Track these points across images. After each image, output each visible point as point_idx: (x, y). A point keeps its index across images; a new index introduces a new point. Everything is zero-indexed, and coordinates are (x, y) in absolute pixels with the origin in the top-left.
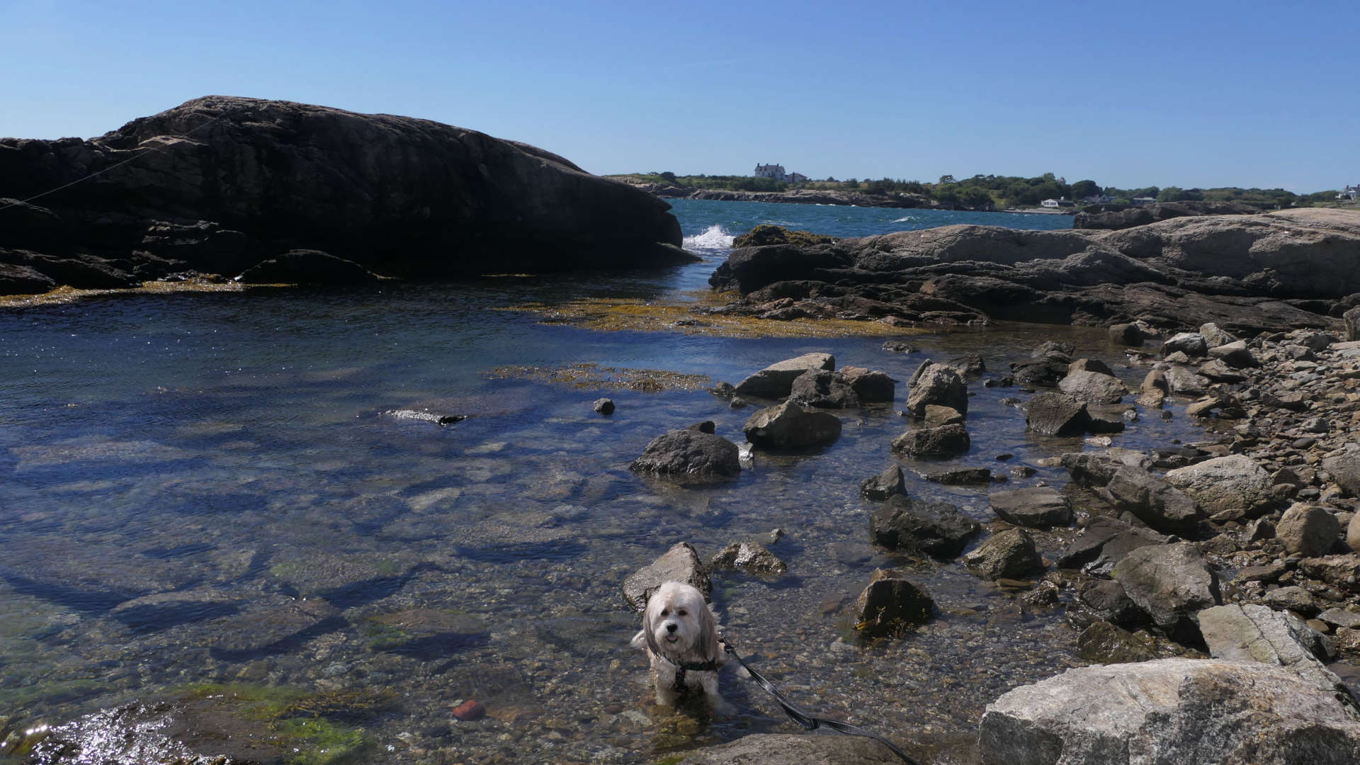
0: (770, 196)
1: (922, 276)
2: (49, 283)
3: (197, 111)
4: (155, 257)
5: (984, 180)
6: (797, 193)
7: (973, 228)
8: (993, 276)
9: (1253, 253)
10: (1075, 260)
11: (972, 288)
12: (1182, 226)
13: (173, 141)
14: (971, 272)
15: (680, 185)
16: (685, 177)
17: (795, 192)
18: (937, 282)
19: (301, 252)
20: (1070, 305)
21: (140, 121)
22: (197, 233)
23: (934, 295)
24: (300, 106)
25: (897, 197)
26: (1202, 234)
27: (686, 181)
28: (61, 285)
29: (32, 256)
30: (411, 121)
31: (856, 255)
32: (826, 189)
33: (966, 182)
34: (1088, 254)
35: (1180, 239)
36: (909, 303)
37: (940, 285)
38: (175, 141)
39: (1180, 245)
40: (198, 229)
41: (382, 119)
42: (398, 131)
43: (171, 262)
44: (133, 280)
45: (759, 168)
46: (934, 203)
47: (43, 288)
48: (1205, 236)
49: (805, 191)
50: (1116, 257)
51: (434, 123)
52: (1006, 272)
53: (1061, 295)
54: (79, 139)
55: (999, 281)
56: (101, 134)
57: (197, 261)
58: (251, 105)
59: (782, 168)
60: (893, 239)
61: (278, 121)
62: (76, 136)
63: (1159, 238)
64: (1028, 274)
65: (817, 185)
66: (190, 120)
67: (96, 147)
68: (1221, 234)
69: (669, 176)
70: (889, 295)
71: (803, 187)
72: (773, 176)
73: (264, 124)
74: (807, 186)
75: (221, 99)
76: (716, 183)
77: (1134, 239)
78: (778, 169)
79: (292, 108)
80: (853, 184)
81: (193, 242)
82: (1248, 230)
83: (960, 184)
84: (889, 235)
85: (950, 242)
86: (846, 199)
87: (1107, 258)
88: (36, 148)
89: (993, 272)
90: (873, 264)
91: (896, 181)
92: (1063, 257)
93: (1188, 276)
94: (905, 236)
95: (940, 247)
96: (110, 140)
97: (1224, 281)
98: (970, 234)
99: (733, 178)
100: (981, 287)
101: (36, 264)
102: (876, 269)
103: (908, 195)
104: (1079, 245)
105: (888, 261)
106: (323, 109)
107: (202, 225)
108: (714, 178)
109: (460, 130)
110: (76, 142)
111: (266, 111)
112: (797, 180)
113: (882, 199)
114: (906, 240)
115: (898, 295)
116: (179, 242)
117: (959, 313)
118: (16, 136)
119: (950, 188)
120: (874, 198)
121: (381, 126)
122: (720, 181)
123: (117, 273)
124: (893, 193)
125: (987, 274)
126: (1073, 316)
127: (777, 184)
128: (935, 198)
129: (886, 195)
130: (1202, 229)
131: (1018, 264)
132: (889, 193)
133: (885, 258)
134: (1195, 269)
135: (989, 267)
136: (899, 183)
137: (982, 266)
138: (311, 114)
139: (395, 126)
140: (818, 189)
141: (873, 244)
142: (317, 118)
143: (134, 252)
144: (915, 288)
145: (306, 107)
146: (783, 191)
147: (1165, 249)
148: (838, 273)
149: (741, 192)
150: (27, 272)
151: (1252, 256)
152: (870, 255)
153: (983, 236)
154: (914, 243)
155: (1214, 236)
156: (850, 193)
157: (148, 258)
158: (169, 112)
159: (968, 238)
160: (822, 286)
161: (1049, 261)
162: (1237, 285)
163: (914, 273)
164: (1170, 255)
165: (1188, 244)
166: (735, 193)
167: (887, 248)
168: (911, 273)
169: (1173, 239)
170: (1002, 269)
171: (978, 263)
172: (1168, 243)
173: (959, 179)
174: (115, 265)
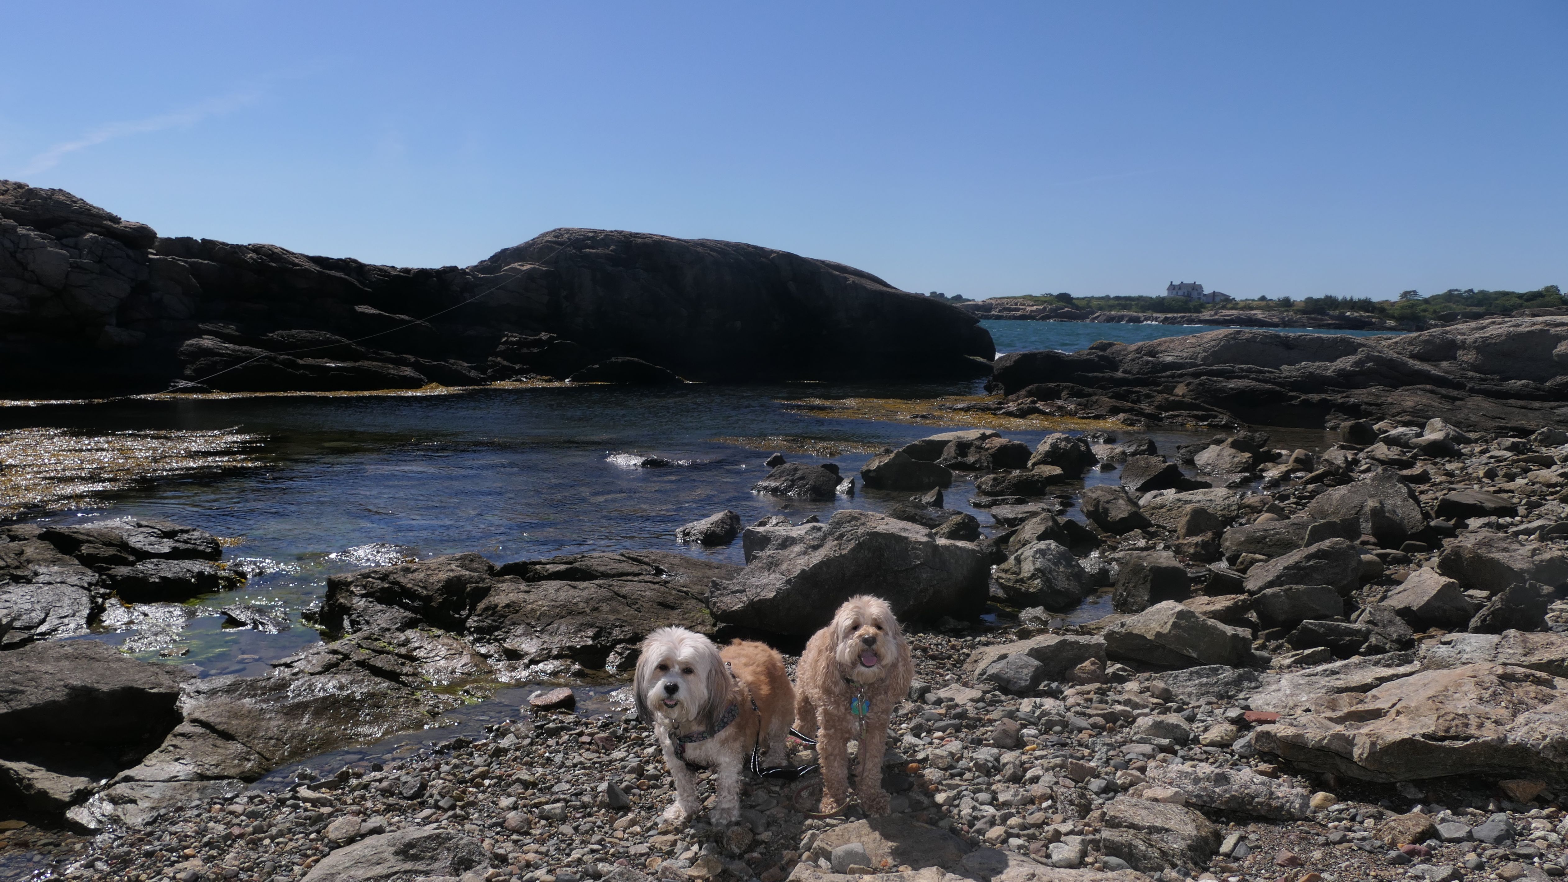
0: (1182, 317)
1: (1177, 379)
2: (422, 380)
3: (548, 241)
4: (505, 363)
5: (1460, 295)
6: (1216, 314)
7: (1238, 332)
8: (1253, 379)
9: (1558, 355)
10: (1345, 363)
11: (1223, 390)
12: (1484, 328)
13: (527, 267)
14: (1229, 375)
15: (1077, 307)
16: (1083, 299)
17: (1213, 313)
18: (1188, 385)
19: (621, 359)
20: (1326, 407)
21: (504, 251)
22: (539, 343)
23: (1183, 396)
24: (631, 234)
25: (1342, 317)
26: (1499, 336)
27: (1084, 303)
28: (431, 382)
29: (413, 359)
30: (727, 244)
31: (1121, 361)
32: (1252, 309)
33: (1435, 298)
34: (1359, 356)
35: (1475, 342)
36: (1156, 404)
37: (1191, 387)
38: (528, 267)
39: (1475, 348)
40: (540, 339)
41: (702, 243)
42: (714, 254)
43: (517, 367)
44: (485, 380)
45: (1172, 287)
46: (1391, 323)
47: (416, 384)
48: (1503, 338)
49: (1225, 312)
50: (1391, 360)
51: (748, 245)
52: (1267, 375)
53: (1315, 397)
54: (456, 267)
55: (1254, 383)
56: (475, 263)
57: (537, 367)
58: (591, 235)
59: (1200, 286)
60: (1159, 344)
61: (612, 247)
62: (453, 265)
63: (1453, 341)
64: (1290, 377)
65: (1242, 305)
66: (541, 249)
67: (468, 274)
68: (1521, 335)
69: (1064, 298)
70: (1139, 397)
71: (1224, 307)
72: (1189, 295)
73: (600, 251)
74: (1229, 306)
75: (567, 231)
76: (1119, 305)
77: (1426, 342)
78: (1195, 288)
79: (625, 236)
80: (1286, 303)
81: (536, 350)
82: (1553, 331)
83: (1426, 301)
84: (1155, 342)
85: (1214, 346)
86: (1276, 320)
87: (1379, 361)
88: (424, 273)
89: (1253, 376)
90: (1136, 369)
91: (1340, 298)
92: (1333, 360)
93: (1482, 380)
94: (1172, 341)
95: (1204, 351)
96: (482, 267)
97: (1523, 385)
98: (1234, 338)
99: (1140, 298)
100: (1231, 389)
101: (416, 366)
102: (1138, 373)
103: (1356, 314)
104: (1350, 348)
105: (1150, 366)
106: (650, 236)
107: (544, 336)
108: (1118, 298)
109: (772, 251)
110: (454, 269)
111: (603, 239)
112: (1217, 299)
113: (1322, 320)
114: (1172, 345)
115: (1148, 396)
116: (525, 350)
117: (1200, 413)
118: (410, 266)
119: (1412, 306)
120: (1312, 319)
121: (700, 249)
122: (1124, 302)
123: (473, 374)
124: (1337, 312)
125: (1247, 377)
126: (1327, 417)
127: (1191, 305)
128: (1392, 317)
129: (1328, 315)
130: (1500, 331)
131: (1284, 367)
132: (1331, 313)
133: (1148, 362)
134: (1491, 374)
135: (1249, 371)
136: (1345, 300)
137: (1242, 369)
138: (639, 240)
139: (712, 249)
140: (1242, 309)
141: (1139, 350)
142: (645, 245)
143: (490, 358)
144: (1170, 390)
145: (636, 235)
146: (1200, 312)
147: (1459, 353)
148: (1097, 377)
149: (1148, 314)
150: (408, 372)
151: (1556, 359)
152: (1133, 360)
153: (1248, 340)
154: (1180, 348)
155: (1512, 338)
156: (1283, 312)
157: (499, 363)
158: (527, 243)
159: (1232, 342)
160: (1073, 387)
161: (1317, 364)
162: (1539, 389)
163: (1173, 376)
164: (1465, 358)
165: (1484, 347)
166: (1141, 315)
167: (1152, 353)
168: (1168, 377)
169: (1468, 342)
170: (1264, 372)
171: (1238, 366)
172: (1463, 346)
173: (1427, 295)
174: (472, 368)
